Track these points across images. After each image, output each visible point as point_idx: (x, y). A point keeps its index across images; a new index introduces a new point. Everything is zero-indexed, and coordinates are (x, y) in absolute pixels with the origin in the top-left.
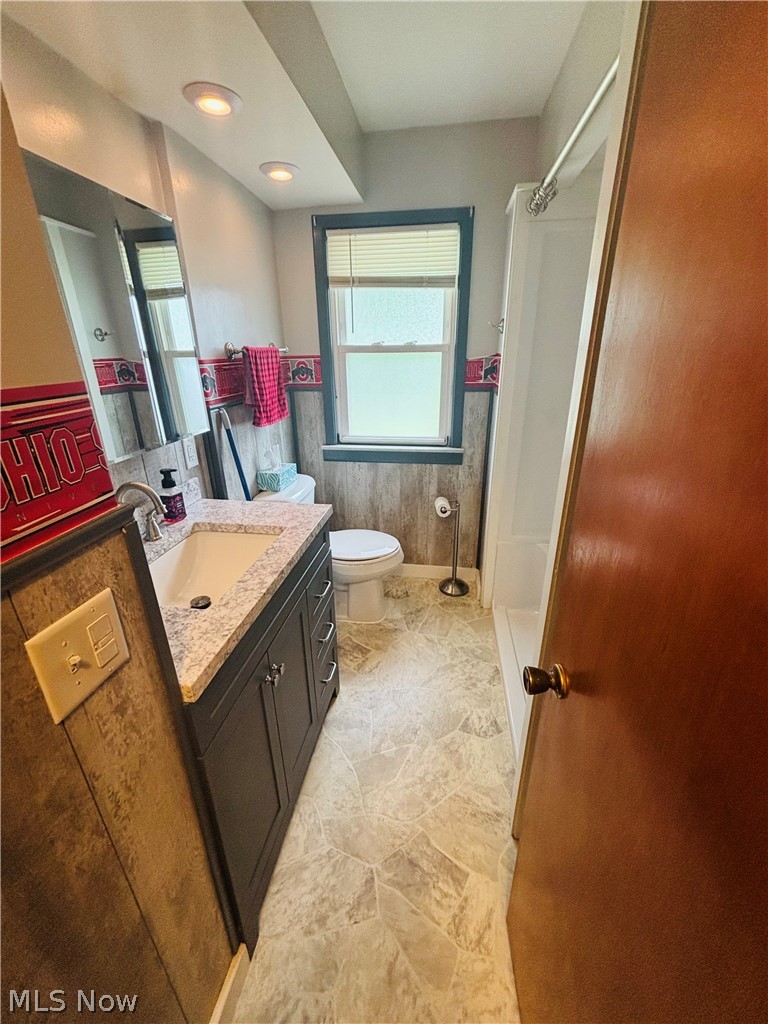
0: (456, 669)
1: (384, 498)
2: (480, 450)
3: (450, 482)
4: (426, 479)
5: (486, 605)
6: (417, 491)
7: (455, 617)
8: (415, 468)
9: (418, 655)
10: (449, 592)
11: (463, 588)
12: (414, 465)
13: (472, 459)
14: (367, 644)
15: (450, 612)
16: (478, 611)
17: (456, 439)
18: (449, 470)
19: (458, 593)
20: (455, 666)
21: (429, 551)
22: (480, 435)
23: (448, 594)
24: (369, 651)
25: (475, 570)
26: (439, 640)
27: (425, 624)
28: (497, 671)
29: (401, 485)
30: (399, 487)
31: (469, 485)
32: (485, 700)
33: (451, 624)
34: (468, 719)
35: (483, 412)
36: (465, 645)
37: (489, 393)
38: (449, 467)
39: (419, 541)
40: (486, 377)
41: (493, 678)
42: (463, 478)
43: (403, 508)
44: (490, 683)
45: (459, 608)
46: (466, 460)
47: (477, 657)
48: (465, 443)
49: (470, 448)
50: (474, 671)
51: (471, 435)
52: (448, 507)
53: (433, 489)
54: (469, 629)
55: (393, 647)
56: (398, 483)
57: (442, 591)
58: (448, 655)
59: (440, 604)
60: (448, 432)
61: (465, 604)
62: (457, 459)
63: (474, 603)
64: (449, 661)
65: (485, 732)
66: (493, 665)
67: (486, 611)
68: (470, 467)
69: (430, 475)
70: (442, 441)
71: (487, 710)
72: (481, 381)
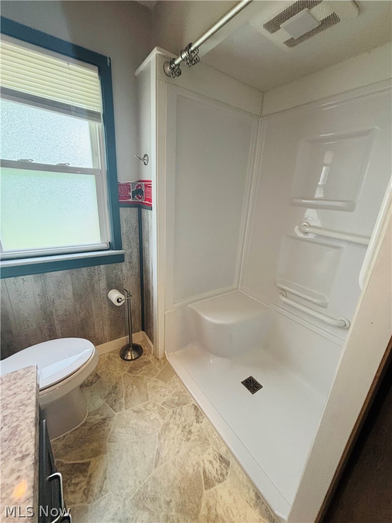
0: (171, 426)
1: (57, 302)
2: (136, 250)
3: (116, 276)
4: (96, 278)
5: (160, 357)
6: (89, 289)
7: (145, 378)
8: (85, 271)
9: (136, 434)
10: (129, 358)
11: (138, 349)
12: (84, 269)
13: (131, 257)
14: (82, 458)
15: (139, 375)
16: (158, 364)
17: (116, 243)
18: (115, 267)
19: (137, 356)
20: (168, 424)
21: (105, 332)
22: (135, 239)
23: (129, 360)
24: (88, 464)
25: (142, 332)
26: (145, 406)
27: (126, 397)
28: (196, 408)
29: (73, 288)
30: (71, 290)
31: (131, 275)
32: (204, 441)
33: (146, 386)
34: (204, 472)
35: (134, 222)
36: (165, 399)
37: (137, 209)
38: (114, 265)
39: (96, 327)
40: (133, 197)
41: (197, 417)
42: (126, 271)
43: (78, 306)
44: (198, 422)
45: (143, 368)
46: (126, 258)
47: (178, 404)
48: (125, 245)
49: (129, 249)
50: (183, 419)
51: (128, 239)
52: (123, 297)
53: (103, 284)
54: (160, 383)
55: (109, 442)
56: (70, 287)
57: (124, 359)
58: (158, 417)
59: (130, 371)
60: (109, 238)
61: (145, 362)
62: (120, 259)
63: (151, 358)
64: (162, 422)
65: (222, 474)
66: (191, 404)
67: (162, 361)
68: (130, 263)
69: (99, 274)
70: (105, 246)
71: (210, 450)
72: (131, 200)
